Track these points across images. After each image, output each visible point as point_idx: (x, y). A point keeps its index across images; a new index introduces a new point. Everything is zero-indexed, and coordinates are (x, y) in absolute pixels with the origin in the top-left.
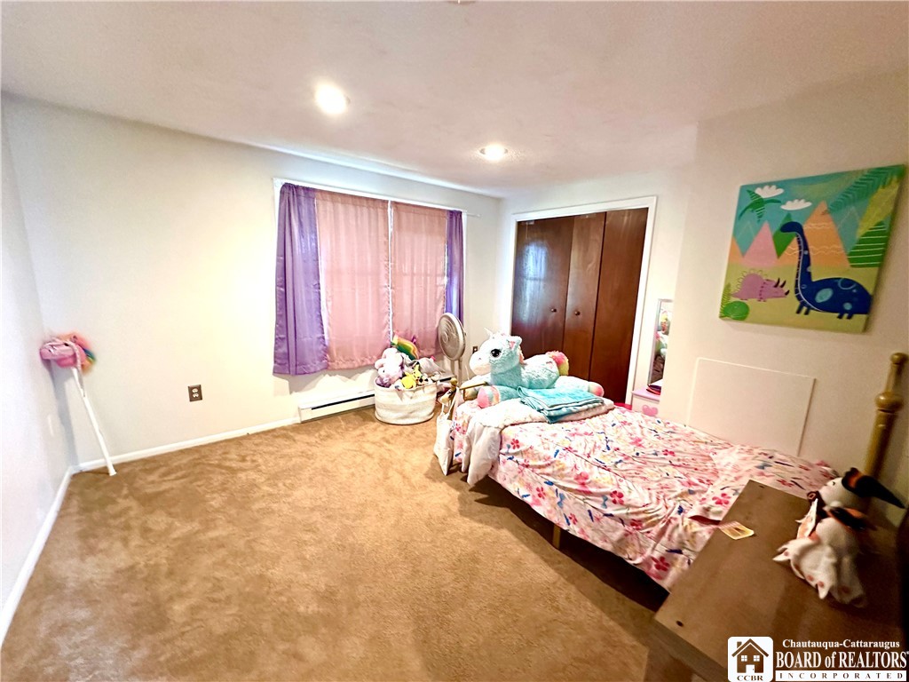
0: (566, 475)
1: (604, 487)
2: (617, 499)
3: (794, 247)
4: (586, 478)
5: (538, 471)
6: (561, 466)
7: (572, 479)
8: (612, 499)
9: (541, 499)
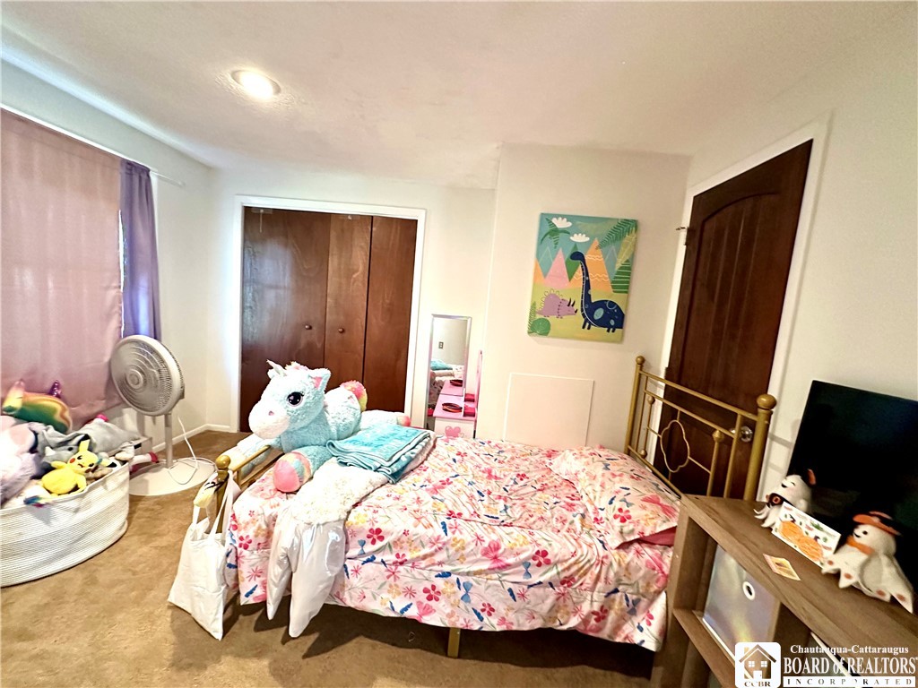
0: (468, 555)
1: (524, 551)
2: (542, 560)
3: (579, 273)
4: (497, 548)
5: (423, 564)
6: (459, 545)
7: (479, 556)
8: (537, 562)
9: (433, 603)
